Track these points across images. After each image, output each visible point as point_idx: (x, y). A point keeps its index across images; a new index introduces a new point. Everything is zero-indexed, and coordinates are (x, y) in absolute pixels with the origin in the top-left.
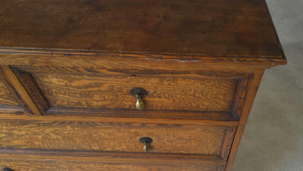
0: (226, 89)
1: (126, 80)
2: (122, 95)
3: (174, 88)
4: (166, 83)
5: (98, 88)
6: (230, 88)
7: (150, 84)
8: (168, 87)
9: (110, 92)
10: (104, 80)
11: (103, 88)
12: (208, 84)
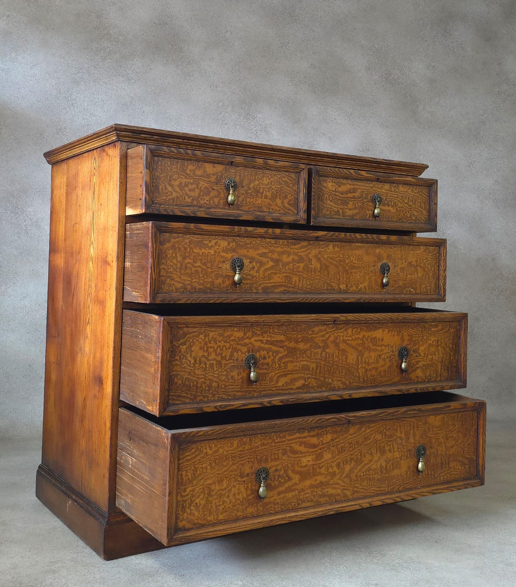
0: (425, 196)
1: (371, 185)
2: (367, 202)
3: (397, 195)
4: (393, 189)
5: (354, 194)
6: (426, 195)
7: (384, 191)
8: (394, 194)
9: (360, 198)
10: (358, 185)
11: (357, 194)
12: (415, 191)
